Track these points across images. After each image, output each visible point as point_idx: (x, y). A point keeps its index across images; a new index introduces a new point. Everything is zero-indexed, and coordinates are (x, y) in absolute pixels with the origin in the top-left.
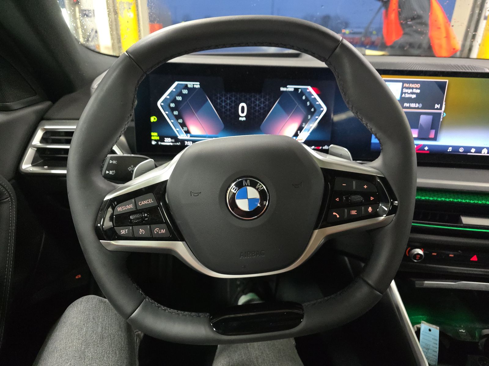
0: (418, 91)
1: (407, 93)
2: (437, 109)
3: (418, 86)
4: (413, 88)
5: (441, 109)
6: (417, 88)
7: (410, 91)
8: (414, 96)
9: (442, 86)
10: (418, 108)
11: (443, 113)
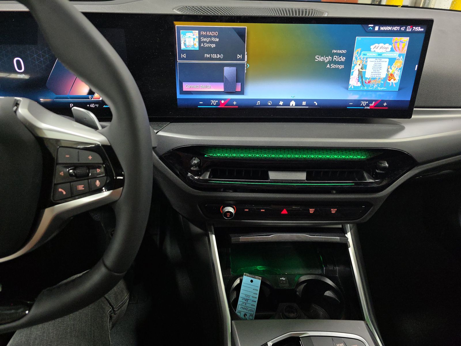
0: (217, 40)
1: (206, 42)
2: (240, 60)
3: (216, 33)
4: (211, 37)
5: (243, 59)
6: (215, 37)
7: (208, 40)
8: (213, 46)
9: (241, 34)
10: (220, 59)
11: (247, 64)
